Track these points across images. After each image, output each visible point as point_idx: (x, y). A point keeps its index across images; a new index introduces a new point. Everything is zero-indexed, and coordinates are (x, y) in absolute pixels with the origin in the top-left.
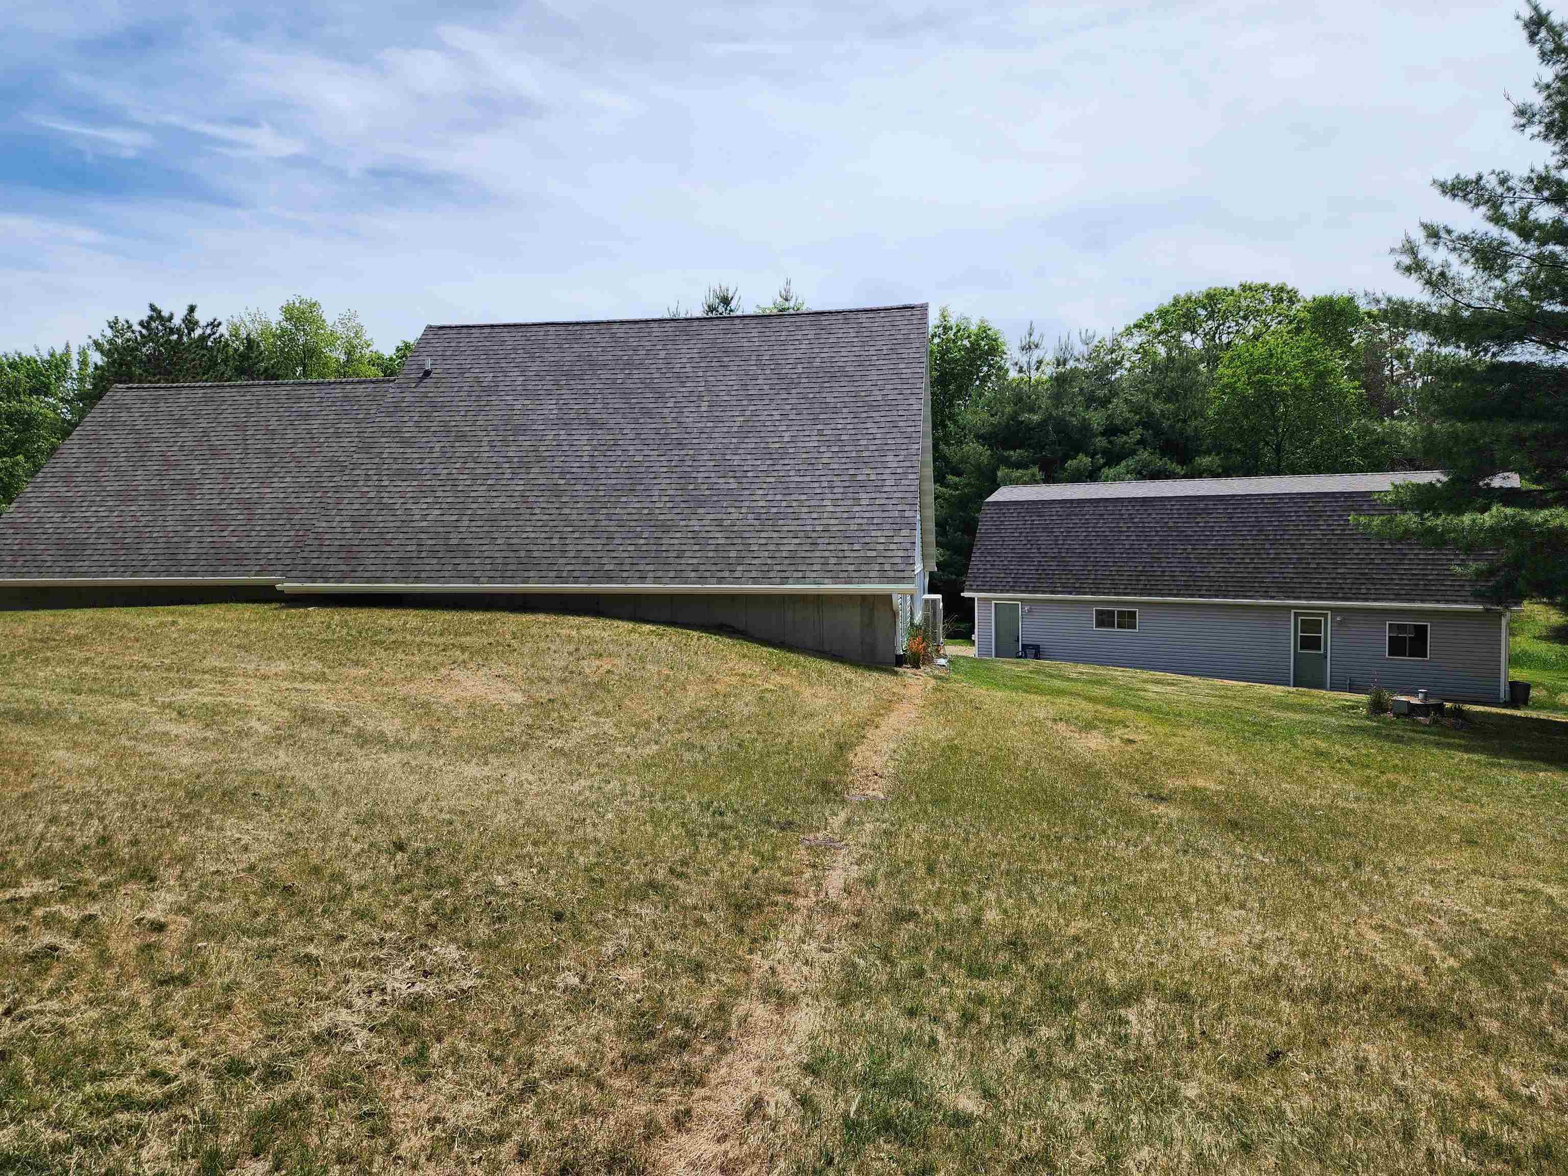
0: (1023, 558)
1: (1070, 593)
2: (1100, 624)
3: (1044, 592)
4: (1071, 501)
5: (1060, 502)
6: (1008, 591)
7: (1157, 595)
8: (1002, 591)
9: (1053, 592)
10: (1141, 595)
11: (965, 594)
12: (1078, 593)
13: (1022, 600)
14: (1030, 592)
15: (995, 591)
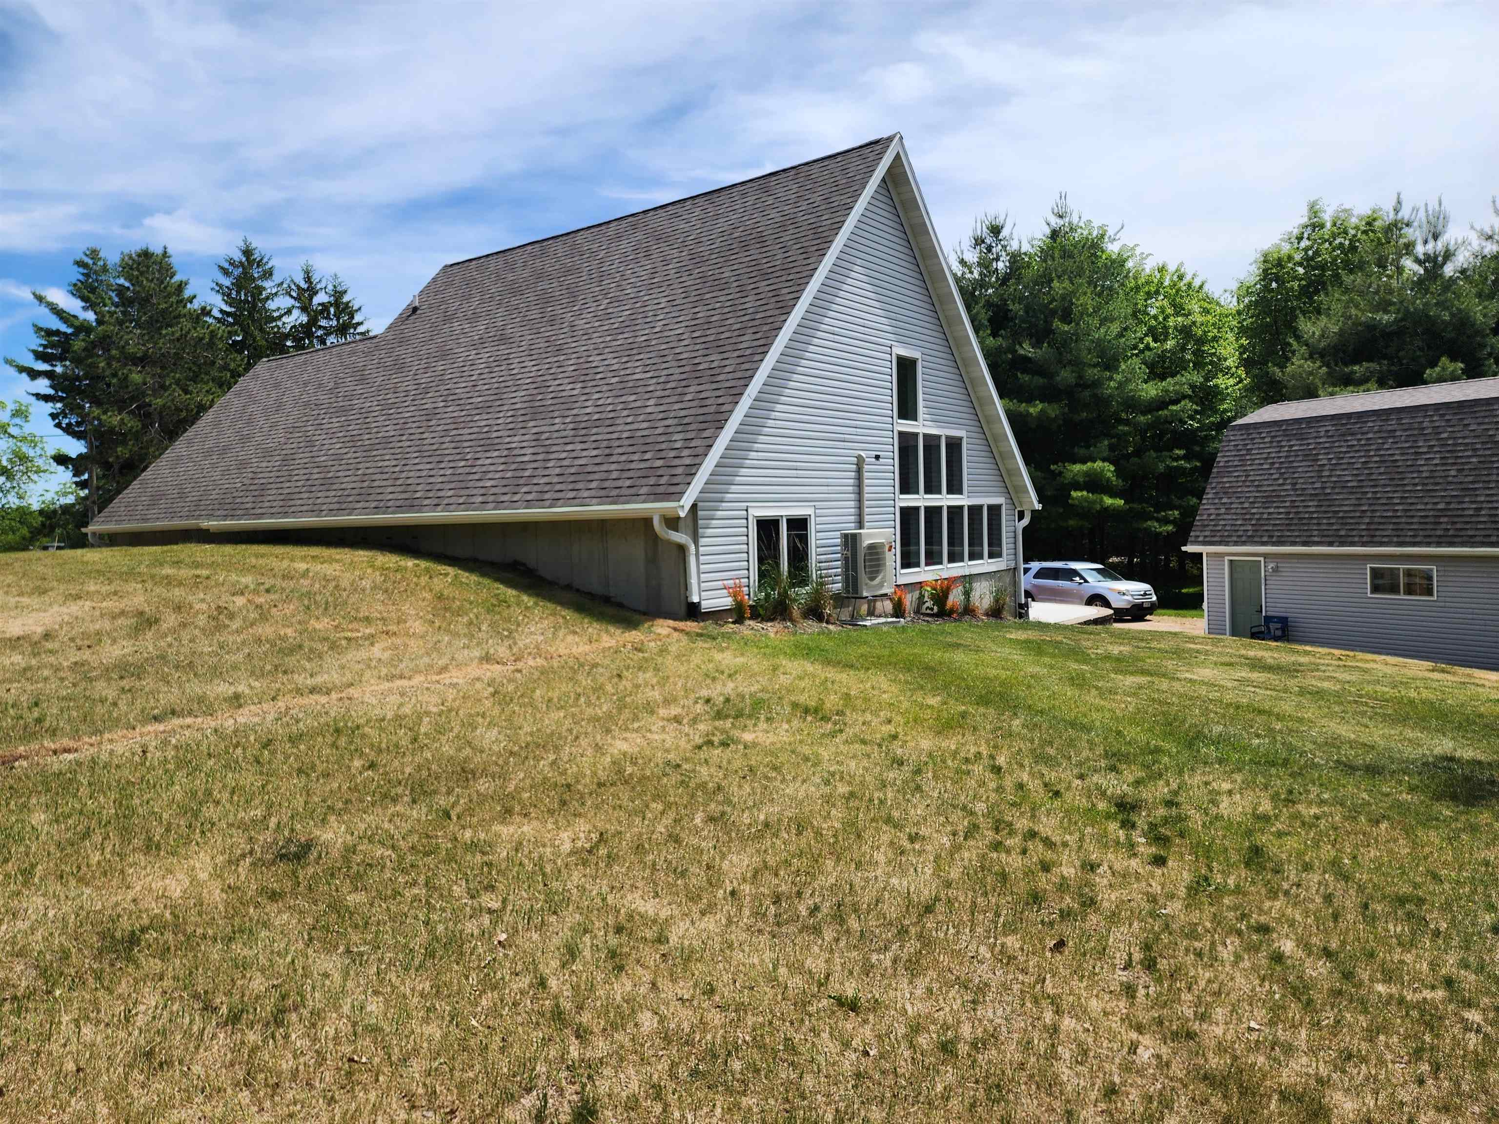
0: (1269, 500)
1: (1331, 544)
2: (1376, 589)
3: (1294, 544)
4: (1349, 416)
5: (1333, 417)
6: (1244, 543)
7: (1463, 544)
8: (1236, 543)
9: (1305, 544)
10: (1439, 544)
11: (1189, 548)
12: (1342, 544)
13: (1265, 556)
14: (1274, 544)
15: (1227, 544)
